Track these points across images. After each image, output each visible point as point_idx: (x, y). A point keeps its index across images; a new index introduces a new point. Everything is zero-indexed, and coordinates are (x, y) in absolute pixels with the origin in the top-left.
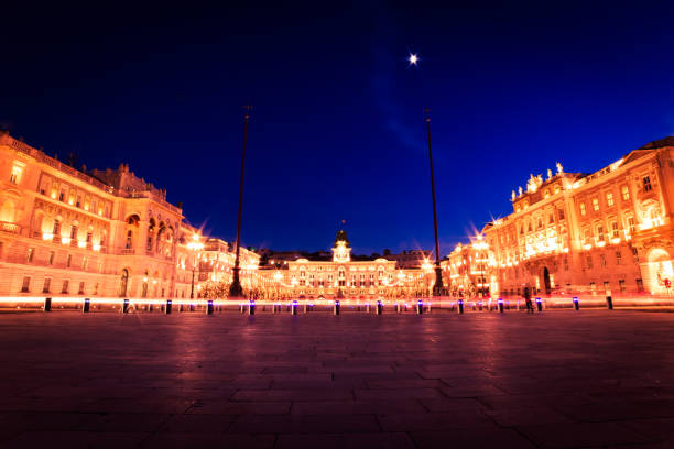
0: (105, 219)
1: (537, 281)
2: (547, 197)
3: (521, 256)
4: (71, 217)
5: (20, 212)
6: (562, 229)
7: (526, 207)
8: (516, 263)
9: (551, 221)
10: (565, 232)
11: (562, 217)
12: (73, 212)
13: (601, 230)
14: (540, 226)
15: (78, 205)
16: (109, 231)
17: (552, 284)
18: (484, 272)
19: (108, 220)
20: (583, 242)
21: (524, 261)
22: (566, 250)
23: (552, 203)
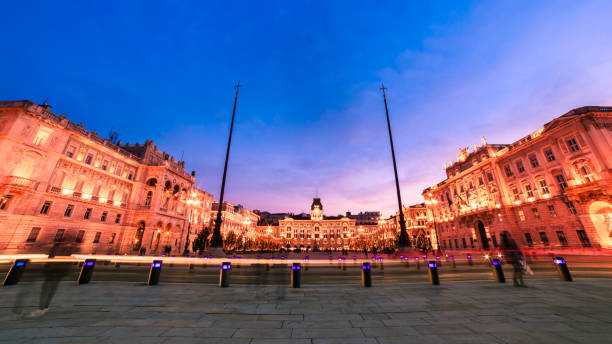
0: (128, 180)
1: (474, 232)
2: (475, 164)
3: (456, 212)
4: (95, 177)
5: (39, 170)
6: (492, 188)
7: (457, 173)
8: (452, 218)
9: (481, 183)
10: (495, 191)
11: (491, 179)
12: (98, 173)
13: (528, 188)
14: (471, 187)
15: (104, 168)
16: (131, 190)
17: (488, 235)
18: (424, 227)
19: (130, 182)
20: (513, 198)
21: (459, 217)
22: (498, 206)
23: (481, 168)
